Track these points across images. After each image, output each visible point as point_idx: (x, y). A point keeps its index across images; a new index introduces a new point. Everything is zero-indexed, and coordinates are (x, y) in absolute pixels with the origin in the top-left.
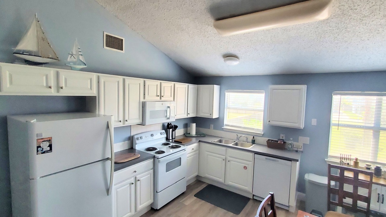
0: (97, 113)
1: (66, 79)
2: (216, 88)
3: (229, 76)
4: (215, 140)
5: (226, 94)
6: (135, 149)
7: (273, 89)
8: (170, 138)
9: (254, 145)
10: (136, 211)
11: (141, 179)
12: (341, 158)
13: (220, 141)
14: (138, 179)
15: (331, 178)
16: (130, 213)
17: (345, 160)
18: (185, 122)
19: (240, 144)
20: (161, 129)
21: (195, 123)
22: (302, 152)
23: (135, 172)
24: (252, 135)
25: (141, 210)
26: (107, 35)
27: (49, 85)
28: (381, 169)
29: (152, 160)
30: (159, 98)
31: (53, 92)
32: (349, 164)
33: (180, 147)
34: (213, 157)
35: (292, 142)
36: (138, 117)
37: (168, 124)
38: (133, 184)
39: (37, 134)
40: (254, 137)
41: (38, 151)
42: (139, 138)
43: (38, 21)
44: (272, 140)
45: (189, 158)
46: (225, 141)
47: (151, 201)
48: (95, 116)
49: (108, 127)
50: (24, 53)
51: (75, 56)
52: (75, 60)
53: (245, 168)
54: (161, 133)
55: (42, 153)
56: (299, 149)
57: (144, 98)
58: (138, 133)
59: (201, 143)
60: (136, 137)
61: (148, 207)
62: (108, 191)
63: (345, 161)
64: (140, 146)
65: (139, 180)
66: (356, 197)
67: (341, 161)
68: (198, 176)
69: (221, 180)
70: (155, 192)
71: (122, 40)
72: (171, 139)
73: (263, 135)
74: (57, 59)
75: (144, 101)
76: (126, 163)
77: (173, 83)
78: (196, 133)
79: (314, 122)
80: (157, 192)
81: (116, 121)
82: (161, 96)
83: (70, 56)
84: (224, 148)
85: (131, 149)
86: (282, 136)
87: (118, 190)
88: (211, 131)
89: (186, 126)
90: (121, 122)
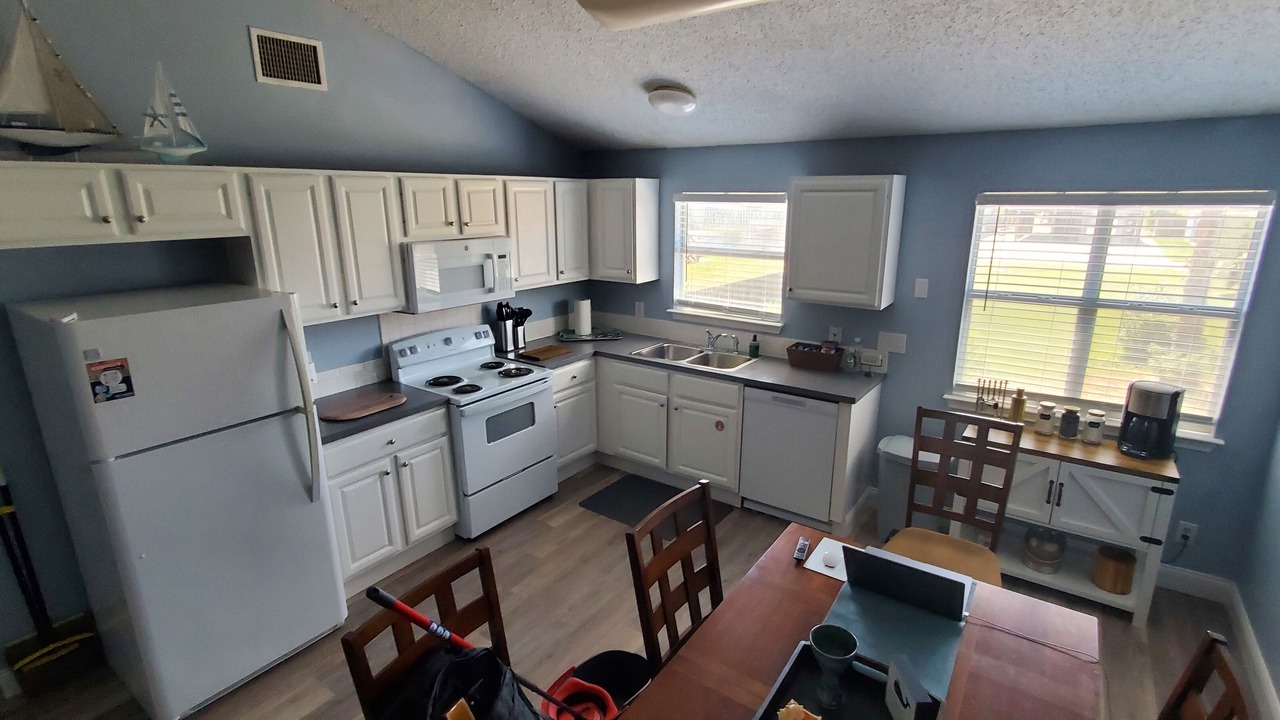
0: (260, 286)
1: (147, 194)
2: (644, 187)
3: (684, 148)
4: (646, 350)
5: (678, 205)
6: (399, 383)
7: (802, 191)
8: (506, 348)
9: (753, 360)
10: (407, 543)
11: (412, 461)
12: (980, 390)
13: (661, 353)
14: (402, 462)
15: (921, 444)
16: (390, 547)
17: (991, 397)
18: (559, 297)
19: (715, 360)
20: (480, 321)
21: (587, 298)
22: (884, 377)
23: (391, 442)
24: (753, 332)
25: (424, 541)
26: (262, 40)
27: (102, 214)
28: (1078, 418)
29: (443, 411)
30: (454, 229)
31: (116, 233)
32: (1000, 405)
33: (530, 371)
34: (633, 398)
35: (860, 348)
36: (391, 291)
37: (500, 306)
38: (388, 474)
39: (85, 353)
40: (755, 337)
41: (95, 394)
42: (404, 350)
43: (35, 20)
44: (805, 346)
45: (563, 403)
46: (677, 350)
47: (450, 518)
48: (256, 295)
49: (283, 325)
50: (13, 124)
51: (163, 120)
52: (165, 132)
53: (720, 425)
54: (476, 334)
55: (108, 399)
56: (873, 370)
57: (405, 234)
58: (405, 336)
59: (602, 360)
60: (396, 348)
61: (445, 531)
62: (310, 490)
63: (988, 399)
64: (412, 374)
65: (405, 465)
66: (974, 489)
67: (978, 399)
68: (596, 454)
69: (657, 461)
70: (460, 494)
71: (315, 48)
72: (511, 351)
73: (782, 331)
74: (112, 130)
75: (405, 240)
76: (363, 420)
77: (500, 178)
78: (593, 328)
79: (921, 287)
80: (465, 495)
81: (323, 305)
82: (462, 225)
83: (148, 120)
84: (663, 373)
85: (388, 382)
86: (835, 333)
87: (345, 490)
88: (636, 321)
89: (563, 309)
90: (336, 307)
